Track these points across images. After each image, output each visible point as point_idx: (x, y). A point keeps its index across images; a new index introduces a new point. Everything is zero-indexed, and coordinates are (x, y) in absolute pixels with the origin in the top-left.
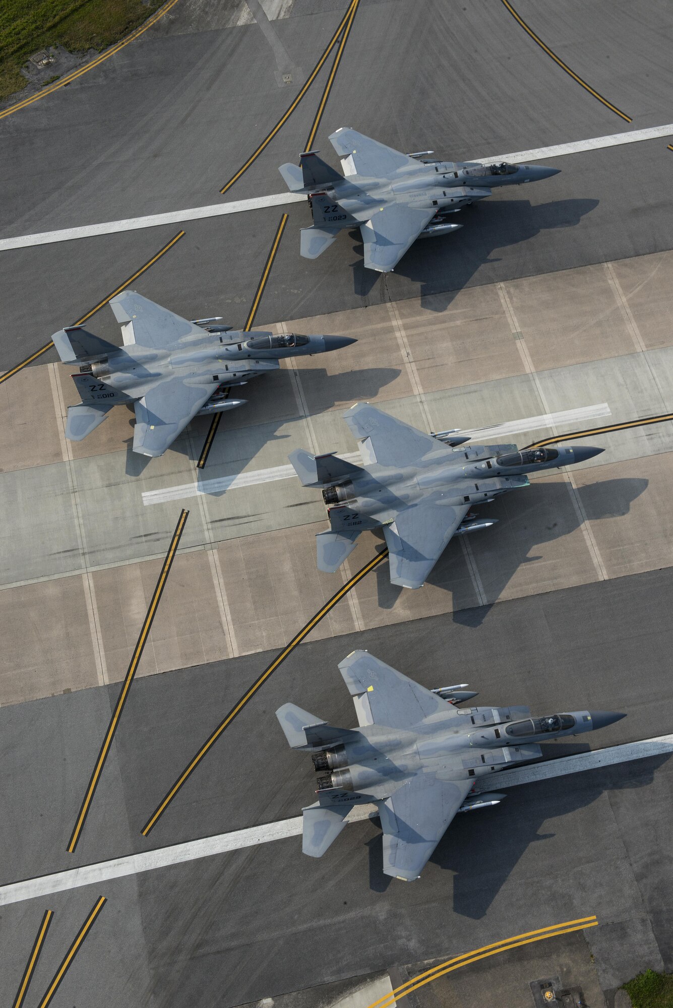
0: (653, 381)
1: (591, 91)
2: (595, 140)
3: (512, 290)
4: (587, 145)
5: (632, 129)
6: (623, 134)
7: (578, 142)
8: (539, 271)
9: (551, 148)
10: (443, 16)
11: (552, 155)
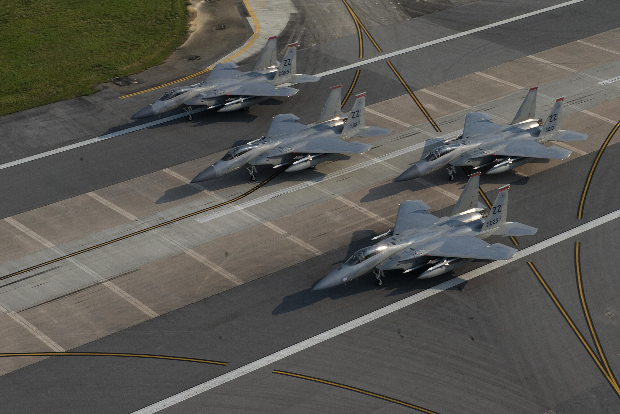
0: (171, 239)
1: (325, 382)
2: (299, 350)
3: (308, 253)
4: (304, 345)
5: (268, 366)
6: (275, 360)
7: (313, 344)
8: (294, 267)
9: (335, 335)
10: (519, 397)
11: (332, 331)
